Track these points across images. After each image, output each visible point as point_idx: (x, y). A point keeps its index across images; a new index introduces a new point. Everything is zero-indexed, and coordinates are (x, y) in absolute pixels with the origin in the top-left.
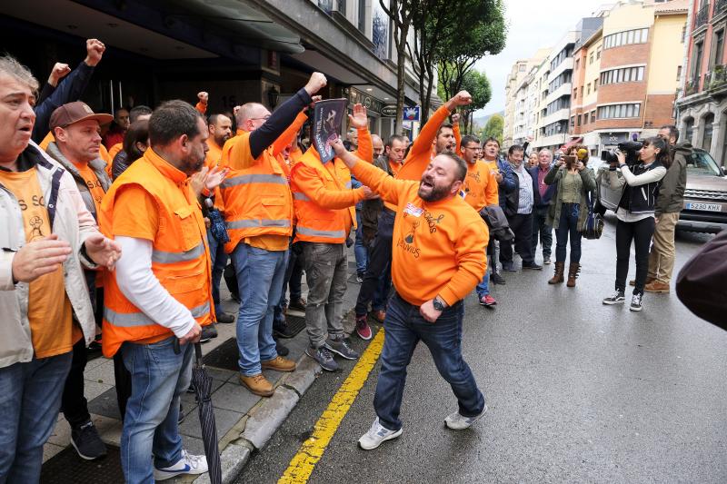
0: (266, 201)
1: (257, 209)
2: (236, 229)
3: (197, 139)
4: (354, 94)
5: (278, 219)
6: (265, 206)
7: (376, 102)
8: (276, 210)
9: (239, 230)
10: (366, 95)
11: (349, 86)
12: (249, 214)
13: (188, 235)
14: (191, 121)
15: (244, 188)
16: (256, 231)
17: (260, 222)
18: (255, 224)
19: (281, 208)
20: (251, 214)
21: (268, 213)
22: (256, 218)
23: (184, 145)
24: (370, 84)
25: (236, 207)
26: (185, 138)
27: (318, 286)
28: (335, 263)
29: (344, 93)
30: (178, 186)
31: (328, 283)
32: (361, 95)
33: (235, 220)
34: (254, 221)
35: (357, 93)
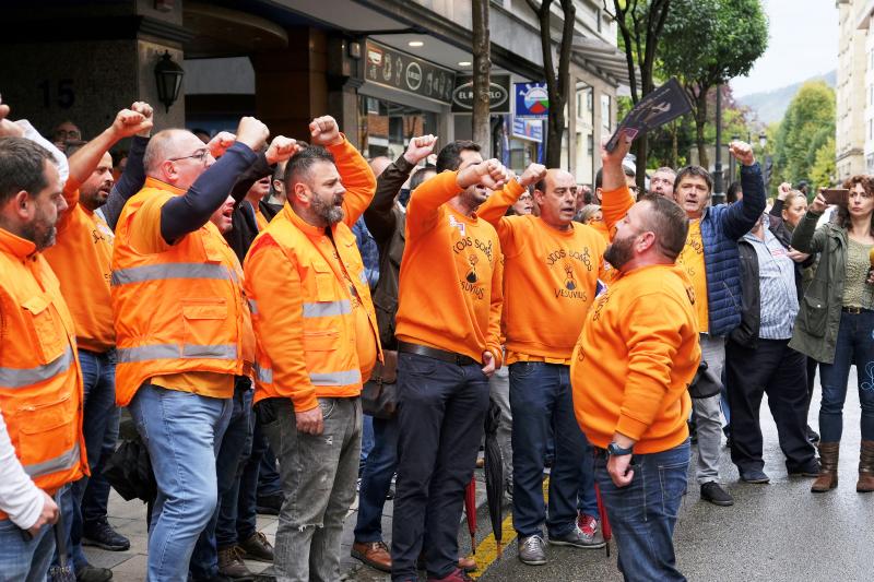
0: (191, 312)
1: (174, 327)
2: (137, 362)
3: (44, 196)
4: (375, 57)
5: (214, 344)
6: (190, 321)
7: (437, 73)
8: (210, 328)
9: (142, 362)
10: (408, 56)
11: (359, 37)
12: (160, 335)
13: (45, 339)
14: (32, 170)
15: (153, 288)
16: (174, 366)
17: (181, 350)
18: (170, 352)
19: (219, 323)
20: (164, 334)
21: (196, 335)
22: (173, 342)
23: (23, 206)
24: (415, 30)
25: (137, 319)
26: (24, 196)
27: (307, 487)
28: (341, 442)
29: (350, 56)
30: (24, 263)
31: (327, 481)
32: (394, 57)
33: (135, 345)
34: (170, 348)
35: (384, 53)
